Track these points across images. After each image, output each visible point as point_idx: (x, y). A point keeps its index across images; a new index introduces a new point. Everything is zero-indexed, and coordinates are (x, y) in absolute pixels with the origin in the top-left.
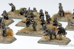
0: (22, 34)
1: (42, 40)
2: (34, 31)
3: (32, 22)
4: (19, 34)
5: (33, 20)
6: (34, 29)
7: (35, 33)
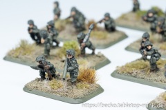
0: (123, 76)
1: (157, 102)
2: (152, 71)
3: (148, 50)
4: (117, 75)
5: (150, 47)
6: (152, 67)
7: (154, 78)
